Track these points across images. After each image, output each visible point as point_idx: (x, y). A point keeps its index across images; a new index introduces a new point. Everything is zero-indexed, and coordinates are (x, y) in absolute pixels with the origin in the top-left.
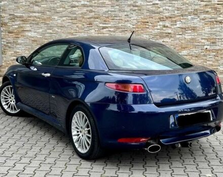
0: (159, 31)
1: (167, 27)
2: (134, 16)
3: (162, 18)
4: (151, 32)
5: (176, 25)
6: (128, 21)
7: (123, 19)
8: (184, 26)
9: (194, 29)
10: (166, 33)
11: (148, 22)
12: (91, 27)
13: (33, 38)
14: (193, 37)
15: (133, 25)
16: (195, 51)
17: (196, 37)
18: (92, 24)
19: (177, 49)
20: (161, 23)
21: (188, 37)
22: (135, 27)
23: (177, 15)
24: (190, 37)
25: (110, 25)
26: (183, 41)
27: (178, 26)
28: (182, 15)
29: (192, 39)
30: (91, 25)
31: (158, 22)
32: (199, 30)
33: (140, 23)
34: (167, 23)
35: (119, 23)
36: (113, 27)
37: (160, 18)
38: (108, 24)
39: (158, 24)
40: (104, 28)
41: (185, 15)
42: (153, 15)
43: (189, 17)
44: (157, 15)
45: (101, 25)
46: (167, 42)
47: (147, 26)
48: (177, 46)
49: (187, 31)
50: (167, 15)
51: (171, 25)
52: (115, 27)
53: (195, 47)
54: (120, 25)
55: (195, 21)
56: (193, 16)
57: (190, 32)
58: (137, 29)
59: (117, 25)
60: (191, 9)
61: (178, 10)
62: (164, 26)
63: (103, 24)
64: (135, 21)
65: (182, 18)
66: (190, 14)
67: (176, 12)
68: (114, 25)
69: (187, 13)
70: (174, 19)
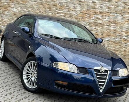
0: (94, 21)
1: (99, 19)
2: (79, 8)
4: (88, 21)
5: (106, 19)
6: (74, 11)
7: (71, 9)
8: (111, 20)
9: (117, 23)
10: (98, 23)
11: (87, 14)
12: (50, 11)
13: (14, 12)
14: (116, 29)
15: (77, 14)
16: (116, 39)
17: (118, 29)
19: (103, 35)
20: (96, 16)
21: (112, 28)
22: (78, 15)
23: (108, 12)
24: (114, 29)
25: (62, 12)
26: (108, 31)
28: (111, 13)
31: (94, 15)
32: (121, 25)
34: (100, 17)
36: (64, 13)
37: (95, 12)
39: (94, 16)
40: (58, 13)
42: (91, 9)
43: (116, 15)
44: (94, 9)
45: (57, 11)
46: (98, 29)
47: (86, 16)
48: (104, 33)
49: (112, 24)
50: (101, 10)
53: (116, 36)
54: (69, 12)
55: (119, 18)
56: (118, 14)
57: (115, 25)
58: (79, 17)
59: (67, 12)
60: (117, 9)
61: (109, 9)
62: (98, 18)
63: (58, 10)
64: (79, 11)
65: (110, 14)
66: (116, 12)
67: (107, 10)
68: (65, 12)
69: (114, 12)
70: (105, 14)
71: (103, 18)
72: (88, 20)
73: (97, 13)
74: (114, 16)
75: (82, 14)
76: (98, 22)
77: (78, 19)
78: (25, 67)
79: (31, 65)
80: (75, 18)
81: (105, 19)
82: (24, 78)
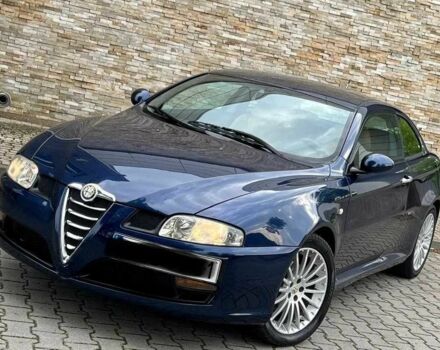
0: (341, 74)
1: (358, 69)
2: (299, 32)
3: (353, 49)
4: (326, 73)
5: (375, 69)
6: (284, 39)
7: (275, 32)
8: (390, 75)
9: (406, 85)
11: (323, 51)
12: (204, 34)
13: (62, 28)
14: (401, 100)
15: (292, 50)
17: (406, 102)
18: (206, 28)
20: (348, 59)
21: (391, 99)
22: (295, 54)
23: (383, 49)
24: (396, 100)
27: (378, 72)
28: (391, 52)
30: (203, 30)
31: (343, 55)
32: (414, 89)
33: (306, 50)
34: (360, 62)
35: (265, 38)
36: (250, 45)
37: (348, 48)
38: (240, 36)
39: (343, 59)
40: (231, 42)
41: (397, 52)
42: (337, 38)
43: (403, 59)
44: (345, 39)
45: (226, 35)
47: (320, 59)
49: (393, 85)
50: (364, 44)
51: (367, 67)
52: (254, 45)
55: (412, 69)
56: (410, 58)
57: (398, 89)
58: (298, 61)
60: (409, 43)
61: (386, 40)
62: (353, 67)
63: (231, 33)
64: (299, 42)
65: (389, 57)
66: (406, 52)
67: (381, 42)
69: (400, 50)
70: (374, 56)
72: (324, 70)
73: (350, 51)
74: (400, 62)
75: (309, 51)
76: (355, 78)
77: (293, 66)
80: (286, 64)
81: (373, 71)
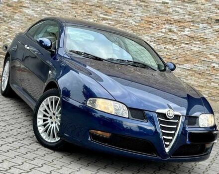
0: (163, 34)
1: (173, 32)
2: (139, 13)
3: (170, 20)
4: (154, 34)
5: (184, 32)
6: (131, 17)
7: (126, 13)
8: (192, 35)
9: (204, 40)
10: (170, 39)
11: (152, 22)
12: (91, 15)
13: (29, 15)
14: (201, 49)
15: (136, 22)
16: (200, 67)
17: (204, 50)
18: (92, 12)
19: (179, 59)
20: (167, 26)
21: (195, 49)
22: (137, 24)
23: (188, 20)
24: (197, 49)
25: (111, 18)
26: (188, 53)
27: (186, 33)
28: (193, 22)
29: (200, 52)
31: (164, 24)
32: (209, 43)
33: (143, 22)
34: (174, 28)
35: (121, 17)
36: (114, 20)
37: (167, 20)
38: (108, 16)
39: (164, 26)
40: (104, 19)
41: (197, 22)
42: (160, 15)
43: (201, 26)
44: (165, 16)
45: (102, 16)
46: (170, 50)
47: (151, 27)
48: (180, 56)
49: (195, 40)
50: (176, 17)
52: (116, 20)
53: (201, 62)
54: (122, 19)
55: (207, 31)
56: (205, 25)
57: (199, 43)
58: (139, 28)
59: (119, 19)
60: (204, 16)
61: (190, 15)
62: (170, 31)
63: (104, 15)
64: (139, 18)
65: (192, 24)
66: (203, 21)
67: (187, 16)
68: (115, 18)
69: (199, 20)
70: (182, 24)
71: (179, 31)
72: (153, 32)
73: (169, 22)
74: (199, 27)
75: (145, 23)
76: (171, 37)
77: (136, 31)
78: (41, 106)
79: (52, 103)
80: (132, 30)
81: (182, 33)
82: (38, 124)
